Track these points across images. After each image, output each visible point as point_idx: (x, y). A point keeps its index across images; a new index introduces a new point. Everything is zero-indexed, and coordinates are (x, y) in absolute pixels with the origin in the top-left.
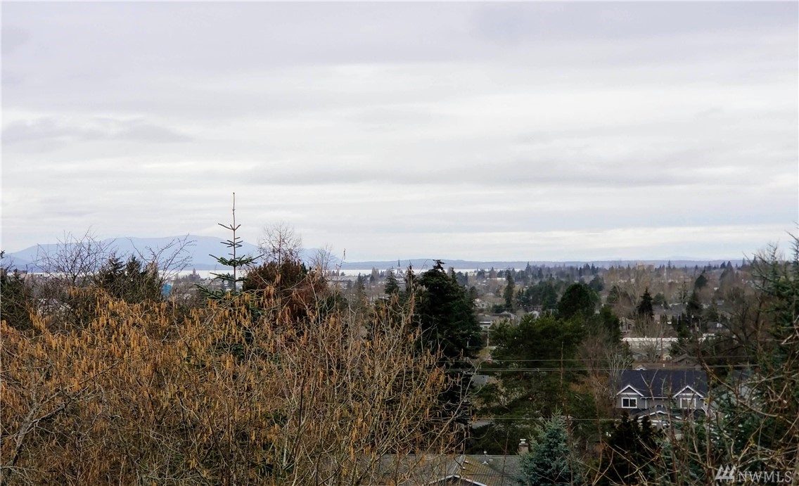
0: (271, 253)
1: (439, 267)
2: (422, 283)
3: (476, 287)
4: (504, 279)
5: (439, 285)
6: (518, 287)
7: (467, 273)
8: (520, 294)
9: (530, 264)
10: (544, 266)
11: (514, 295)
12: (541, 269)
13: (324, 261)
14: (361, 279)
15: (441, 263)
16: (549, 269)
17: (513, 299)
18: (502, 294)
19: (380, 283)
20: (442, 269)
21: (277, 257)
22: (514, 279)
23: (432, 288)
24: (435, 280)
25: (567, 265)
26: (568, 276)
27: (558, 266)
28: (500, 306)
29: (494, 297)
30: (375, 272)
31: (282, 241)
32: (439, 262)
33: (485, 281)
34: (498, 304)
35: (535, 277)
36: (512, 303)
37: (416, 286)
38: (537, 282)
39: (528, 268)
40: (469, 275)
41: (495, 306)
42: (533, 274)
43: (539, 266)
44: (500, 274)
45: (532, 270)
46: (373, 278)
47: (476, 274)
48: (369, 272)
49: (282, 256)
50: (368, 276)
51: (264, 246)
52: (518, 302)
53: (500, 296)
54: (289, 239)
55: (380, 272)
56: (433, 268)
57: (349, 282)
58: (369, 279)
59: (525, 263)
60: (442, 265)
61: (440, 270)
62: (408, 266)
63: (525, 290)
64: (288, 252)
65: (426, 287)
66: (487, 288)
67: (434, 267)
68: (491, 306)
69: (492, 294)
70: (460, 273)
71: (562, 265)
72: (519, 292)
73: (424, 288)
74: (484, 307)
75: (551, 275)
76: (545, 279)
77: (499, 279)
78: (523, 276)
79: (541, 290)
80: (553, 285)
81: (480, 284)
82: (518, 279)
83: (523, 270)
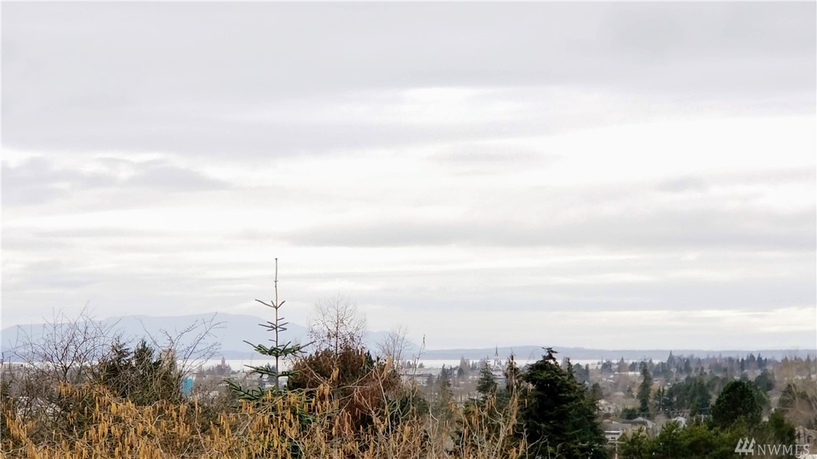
0: (326, 338)
1: (550, 357)
2: (529, 378)
3: (600, 383)
4: (638, 373)
5: (551, 382)
6: (657, 384)
7: (587, 366)
8: (659, 394)
9: (673, 354)
10: (692, 356)
11: (651, 395)
12: (688, 360)
13: (397, 349)
14: (446, 373)
15: (553, 352)
16: (699, 361)
17: (650, 401)
18: (635, 394)
19: (470, 377)
20: (554, 359)
21: (333, 344)
22: (651, 373)
23: (541, 385)
24: (545, 374)
25: (724, 356)
26: (725, 370)
27: (711, 357)
28: (633, 410)
29: (623, 397)
30: (464, 363)
31: (339, 322)
32: (550, 351)
33: (612, 376)
34: (630, 407)
35: (680, 371)
36: (648, 406)
37: (520, 382)
38: (683, 378)
39: (671, 358)
40: (590, 367)
41: (626, 410)
42: (677, 367)
43: (685, 356)
44: (633, 367)
45: (677, 361)
46: (461, 371)
47: (600, 367)
48: (456, 363)
49: (340, 342)
50: (455, 369)
51: (315, 328)
52: (657, 405)
53: (633, 396)
54: (349, 319)
55: (471, 364)
56: (542, 359)
57: (430, 376)
58: (456, 372)
59: (666, 351)
60: (554, 355)
61: (552, 362)
62: (509, 356)
63: (666, 388)
64: (348, 337)
65: (533, 384)
66: (615, 386)
67: (544, 357)
68: (621, 411)
69: (621, 394)
70: (578, 365)
71: (717, 356)
72: (659, 391)
73: (531, 386)
74: (611, 412)
75: (702, 369)
76: (694, 374)
77: (631, 373)
78: (663, 370)
79: (688, 389)
80: (706, 382)
81: (606, 380)
82: (657, 373)
83: (664, 362)
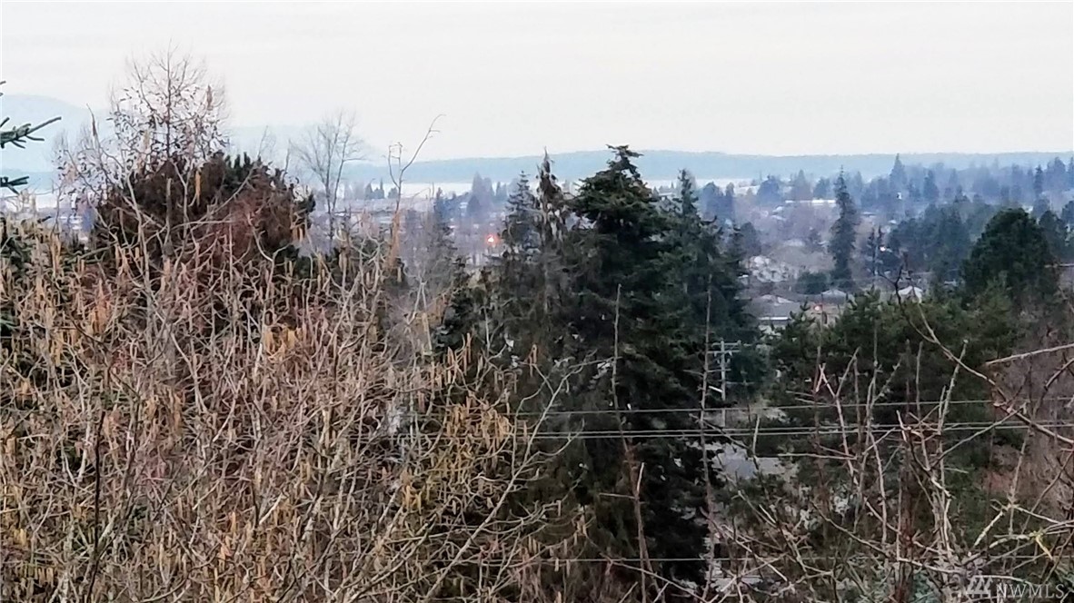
1: (626, 164)
2: (582, 206)
3: (756, 225)
4: (832, 202)
5: (626, 215)
6: (869, 222)
7: (730, 188)
8: (873, 241)
9: (903, 162)
10: (940, 165)
11: (856, 244)
12: (931, 173)
14: (442, 208)
15: (630, 154)
16: (954, 175)
17: (854, 256)
18: (825, 242)
19: (493, 215)
20: (632, 169)
21: (161, 138)
22: (857, 202)
24: (614, 200)
25: (1003, 164)
26: (1005, 192)
27: (978, 166)
28: (820, 277)
29: (802, 250)
30: (480, 184)
31: (174, 93)
32: (624, 152)
33: (780, 209)
34: (813, 270)
35: (915, 195)
36: (850, 266)
38: (920, 211)
39: (899, 169)
40: (736, 191)
41: (806, 276)
42: (910, 188)
43: (927, 165)
44: (821, 190)
45: (909, 176)
46: (476, 202)
47: (755, 190)
49: (174, 135)
50: (462, 198)
51: (125, 106)
52: (867, 263)
53: (819, 248)
54: (192, 89)
56: (607, 168)
57: (412, 215)
58: (464, 205)
59: (888, 157)
60: (632, 161)
61: (628, 173)
63: (887, 230)
66: (785, 229)
68: (796, 276)
69: (799, 243)
70: (712, 188)
71: (989, 164)
72: (872, 237)
74: (777, 279)
75: (960, 191)
76: (943, 201)
77: (817, 202)
78: (883, 195)
79: (930, 231)
80: (964, 218)
81: (765, 218)
82: (869, 201)
83: (884, 177)
